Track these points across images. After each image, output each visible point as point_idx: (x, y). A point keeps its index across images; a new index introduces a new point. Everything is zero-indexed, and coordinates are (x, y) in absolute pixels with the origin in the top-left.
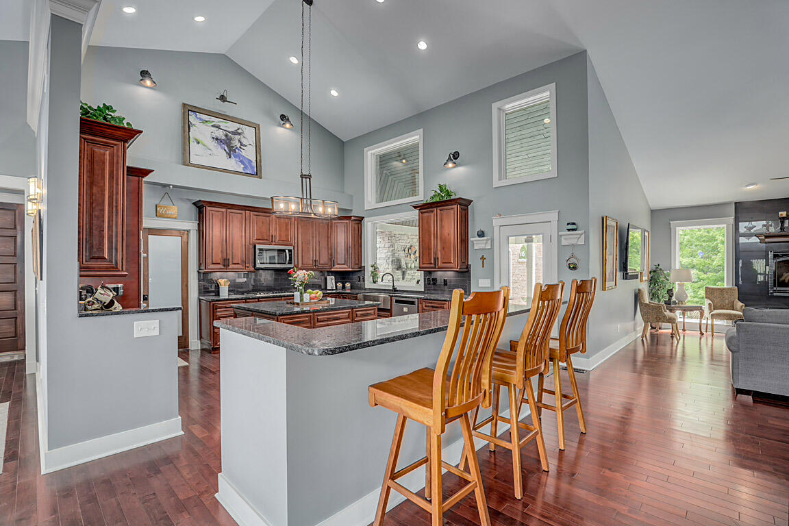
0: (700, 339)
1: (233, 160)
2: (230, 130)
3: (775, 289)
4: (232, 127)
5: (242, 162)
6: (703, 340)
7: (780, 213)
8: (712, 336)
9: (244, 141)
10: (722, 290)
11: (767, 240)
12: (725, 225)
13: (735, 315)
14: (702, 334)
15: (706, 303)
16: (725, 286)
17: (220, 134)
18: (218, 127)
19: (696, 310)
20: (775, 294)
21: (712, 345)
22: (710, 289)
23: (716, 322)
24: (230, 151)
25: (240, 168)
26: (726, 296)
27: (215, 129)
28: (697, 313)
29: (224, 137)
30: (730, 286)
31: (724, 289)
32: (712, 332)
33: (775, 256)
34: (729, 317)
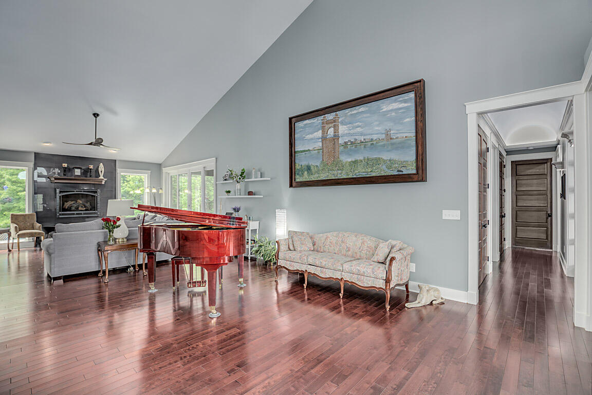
0: (9, 255)
3: (60, 213)
6: (11, 255)
7: (63, 164)
8: (19, 250)
10: (24, 216)
11: (56, 181)
12: (27, 168)
13: (36, 233)
14: (10, 251)
15: (13, 227)
16: (27, 213)
19: (4, 232)
20: (60, 216)
21: (19, 257)
22: (15, 215)
23: (21, 240)
26: (28, 220)
28: (6, 234)
30: (31, 213)
31: (26, 215)
32: (19, 248)
33: (60, 192)
34: (31, 235)
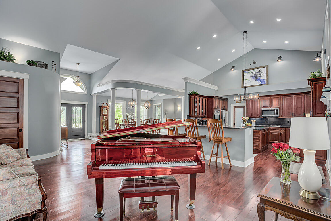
1: (257, 81)
2: (256, 72)
4: (257, 70)
5: (260, 81)
9: (261, 74)
17: (253, 75)
18: (252, 73)
24: (256, 79)
25: (260, 83)
27: (251, 74)
29: (254, 75)
